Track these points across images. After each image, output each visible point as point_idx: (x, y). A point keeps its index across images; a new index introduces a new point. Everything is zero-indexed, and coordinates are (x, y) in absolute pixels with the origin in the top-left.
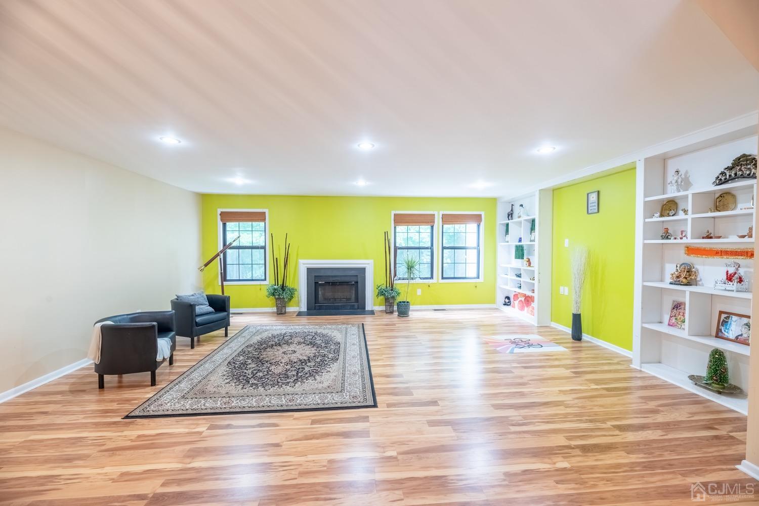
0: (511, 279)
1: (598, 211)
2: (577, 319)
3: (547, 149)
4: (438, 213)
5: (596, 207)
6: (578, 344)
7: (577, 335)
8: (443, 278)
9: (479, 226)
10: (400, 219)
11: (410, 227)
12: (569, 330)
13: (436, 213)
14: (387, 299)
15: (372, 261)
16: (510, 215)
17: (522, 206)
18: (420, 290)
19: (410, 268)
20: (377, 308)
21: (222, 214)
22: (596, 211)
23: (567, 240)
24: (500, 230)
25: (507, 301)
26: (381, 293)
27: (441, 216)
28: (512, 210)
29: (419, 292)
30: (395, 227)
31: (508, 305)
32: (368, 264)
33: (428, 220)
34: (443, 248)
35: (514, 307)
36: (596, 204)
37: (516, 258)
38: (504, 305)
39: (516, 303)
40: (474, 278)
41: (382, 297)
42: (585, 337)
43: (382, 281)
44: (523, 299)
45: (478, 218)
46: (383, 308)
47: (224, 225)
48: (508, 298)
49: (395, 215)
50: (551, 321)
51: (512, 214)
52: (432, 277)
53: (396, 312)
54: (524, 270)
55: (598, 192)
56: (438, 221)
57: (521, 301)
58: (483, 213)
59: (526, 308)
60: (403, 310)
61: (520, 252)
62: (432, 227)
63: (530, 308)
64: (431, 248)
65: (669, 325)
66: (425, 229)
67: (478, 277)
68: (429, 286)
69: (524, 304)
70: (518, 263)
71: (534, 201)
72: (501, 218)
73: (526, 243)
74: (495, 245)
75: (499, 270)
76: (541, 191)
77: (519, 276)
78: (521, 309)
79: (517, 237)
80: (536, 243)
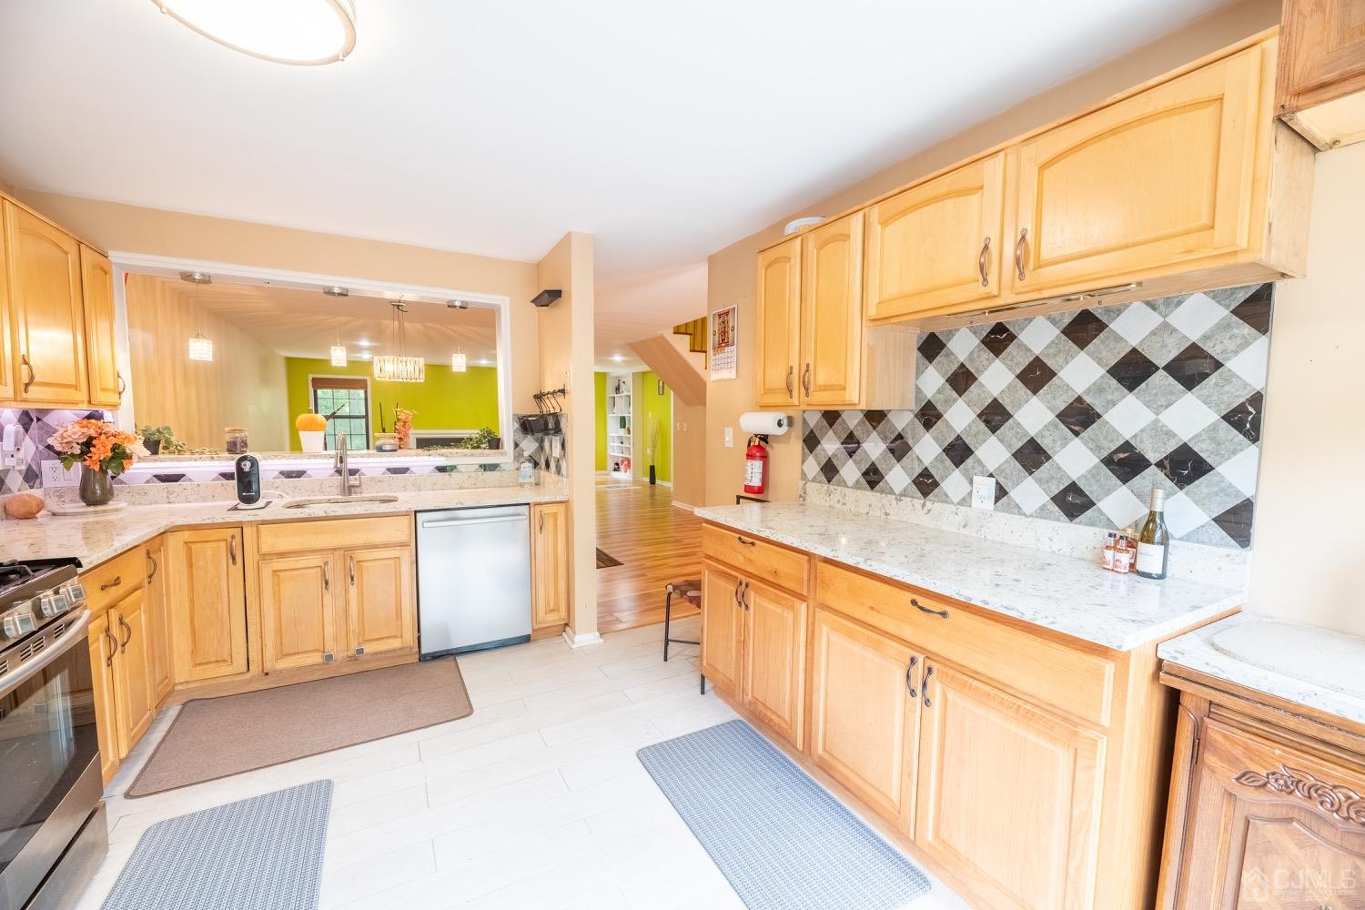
1: (664, 393)
2: (652, 468)
5: (662, 391)
6: (653, 488)
7: (653, 481)
12: (647, 480)
16: (618, 389)
17: (623, 383)
21: (314, 379)
22: (662, 393)
23: (650, 414)
24: (608, 403)
25: (616, 467)
28: (618, 386)
31: (617, 470)
35: (621, 471)
36: (662, 389)
37: (620, 428)
42: (658, 482)
44: (625, 462)
47: (315, 392)
48: (617, 464)
50: (643, 476)
54: (625, 437)
61: (623, 422)
63: (629, 469)
69: (629, 465)
70: (622, 432)
71: (629, 381)
72: (610, 392)
73: (626, 415)
74: (606, 415)
75: (609, 440)
76: (633, 373)
77: (622, 443)
78: (626, 472)
79: (620, 409)
80: (631, 415)
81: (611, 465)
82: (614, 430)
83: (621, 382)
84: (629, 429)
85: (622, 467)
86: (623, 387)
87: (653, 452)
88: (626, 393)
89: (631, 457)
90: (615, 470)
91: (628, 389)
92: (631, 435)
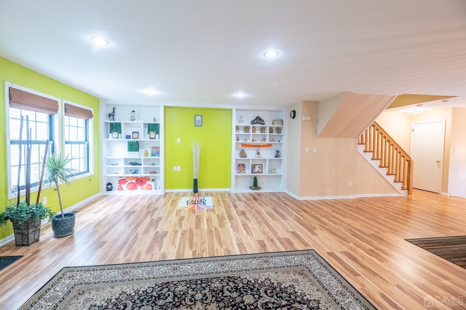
0: (122, 168)
2: (196, 181)
4: (62, 101)
5: (201, 123)
9: (87, 122)
13: (59, 100)
17: (134, 111)
22: (201, 125)
23: (179, 139)
27: (64, 105)
28: (114, 112)
30: (9, 110)
31: (111, 190)
35: (120, 189)
36: (201, 122)
37: (130, 151)
38: (108, 190)
39: (124, 186)
44: (134, 181)
45: (88, 114)
49: (11, 89)
50: (166, 189)
51: (113, 115)
55: (202, 116)
57: (132, 183)
58: (92, 110)
59: (139, 187)
61: (134, 146)
62: (51, 116)
63: (145, 186)
65: (238, 173)
67: (88, 171)
69: (136, 184)
70: (134, 155)
72: (104, 117)
73: (143, 140)
74: (99, 140)
75: (105, 162)
77: (136, 164)
78: (133, 189)
88: (142, 121)
91: (139, 118)
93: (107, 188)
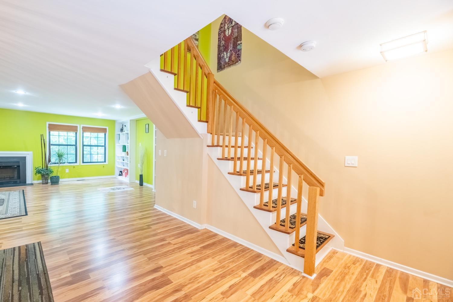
0: (121, 162)
1: (148, 132)
2: (141, 176)
3: (118, 106)
4: (80, 126)
6: (141, 187)
7: (141, 184)
8: (83, 162)
9: (105, 134)
10: (52, 127)
11: (60, 132)
12: (138, 182)
13: (78, 126)
14: (43, 176)
15: (32, 152)
16: (122, 130)
18: (68, 169)
19: (60, 156)
20: (35, 182)
23: (140, 144)
24: (117, 137)
25: (121, 173)
26: (38, 172)
27: (82, 127)
29: (67, 171)
30: (49, 132)
31: (121, 175)
32: (28, 154)
33: (74, 129)
34: (83, 146)
35: (123, 176)
36: (148, 129)
37: (123, 151)
38: (119, 175)
40: (103, 162)
41: (40, 175)
42: (144, 184)
43: (39, 164)
44: (126, 171)
45: (104, 130)
46: (41, 181)
48: (121, 172)
49: (49, 125)
50: (136, 180)
51: (122, 129)
52: (76, 162)
53: (50, 183)
54: (125, 157)
55: (148, 124)
56: (80, 131)
58: (107, 128)
60: (55, 181)
61: (124, 148)
62: (76, 133)
64: (76, 145)
66: (72, 134)
67: (105, 162)
68: (74, 167)
69: (127, 174)
70: (124, 154)
71: (128, 125)
72: (118, 131)
73: (126, 144)
74: (115, 145)
75: (116, 158)
76: (130, 120)
77: (124, 160)
78: (126, 176)
79: (123, 141)
80: (129, 144)
81: (118, 173)
82: (119, 152)
83: (124, 126)
84: (127, 153)
85: (124, 174)
86: (125, 128)
87: (142, 166)
88: (126, 132)
89: (128, 169)
90: (120, 175)
91: (127, 130)
92: (129, 156)
93: (120, 174)
